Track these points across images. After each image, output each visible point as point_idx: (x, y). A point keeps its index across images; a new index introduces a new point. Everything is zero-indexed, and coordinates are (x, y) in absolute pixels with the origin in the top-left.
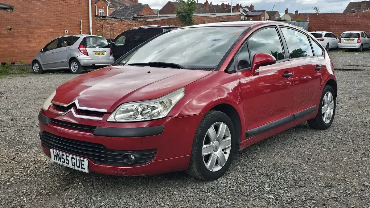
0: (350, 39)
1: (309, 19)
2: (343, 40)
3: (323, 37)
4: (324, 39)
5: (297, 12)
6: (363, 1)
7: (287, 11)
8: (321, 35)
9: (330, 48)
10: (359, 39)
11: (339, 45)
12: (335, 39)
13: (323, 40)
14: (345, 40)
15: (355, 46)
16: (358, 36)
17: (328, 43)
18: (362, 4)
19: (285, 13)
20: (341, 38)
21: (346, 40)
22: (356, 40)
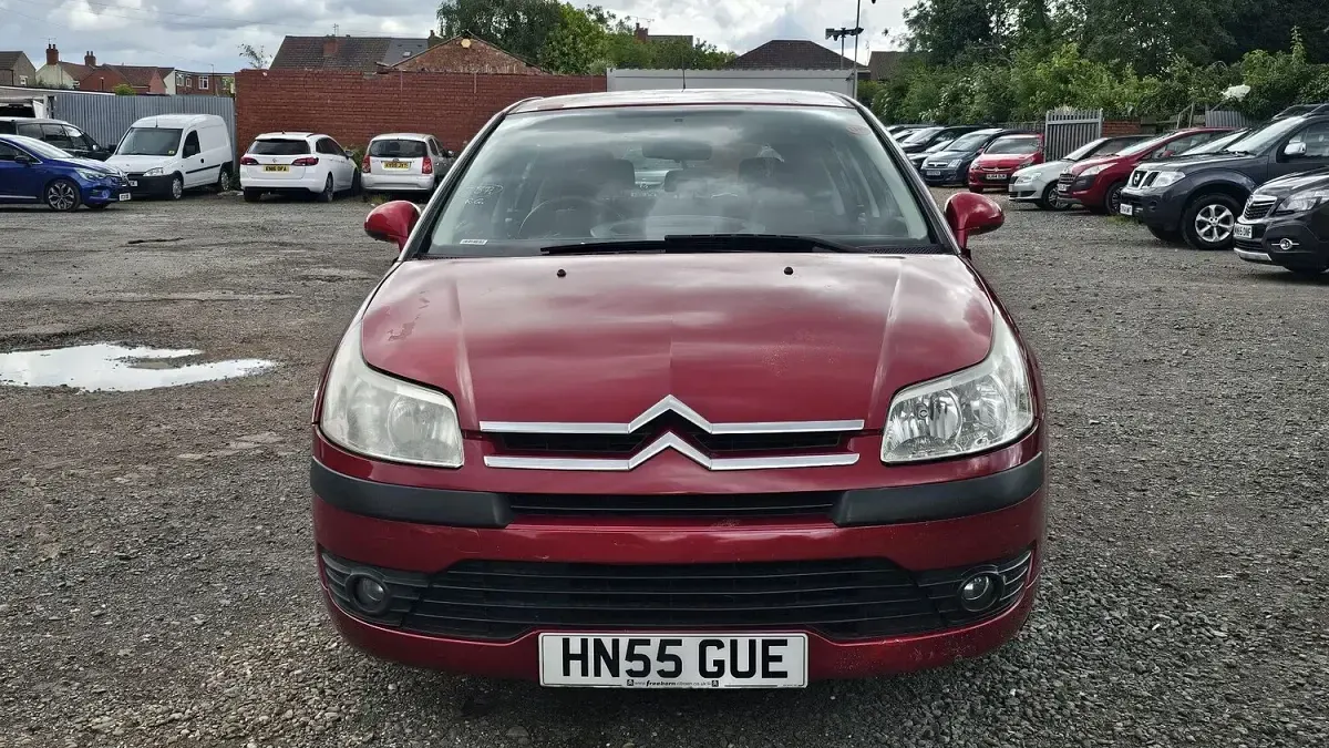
0: (401, 159)
1: (236, 86)
2: (377, 163)
3: (314, 154)
4: (317, 159)
5: (90, 59)
6: (328, 37)
7: (52, 54)
8: (302, 147)
9: (334, 189)
10: (427, 161)
11: (366, 180)
12: (341, 158)
13: (315, 162)
14: (383, 165)
15: (416, 185)
16: (419, 151)
17: (330, 174)
18: (326, 46)
19: (48, 64)
20: (371, 158)
21: (388, 165)
22: (418, 162)
